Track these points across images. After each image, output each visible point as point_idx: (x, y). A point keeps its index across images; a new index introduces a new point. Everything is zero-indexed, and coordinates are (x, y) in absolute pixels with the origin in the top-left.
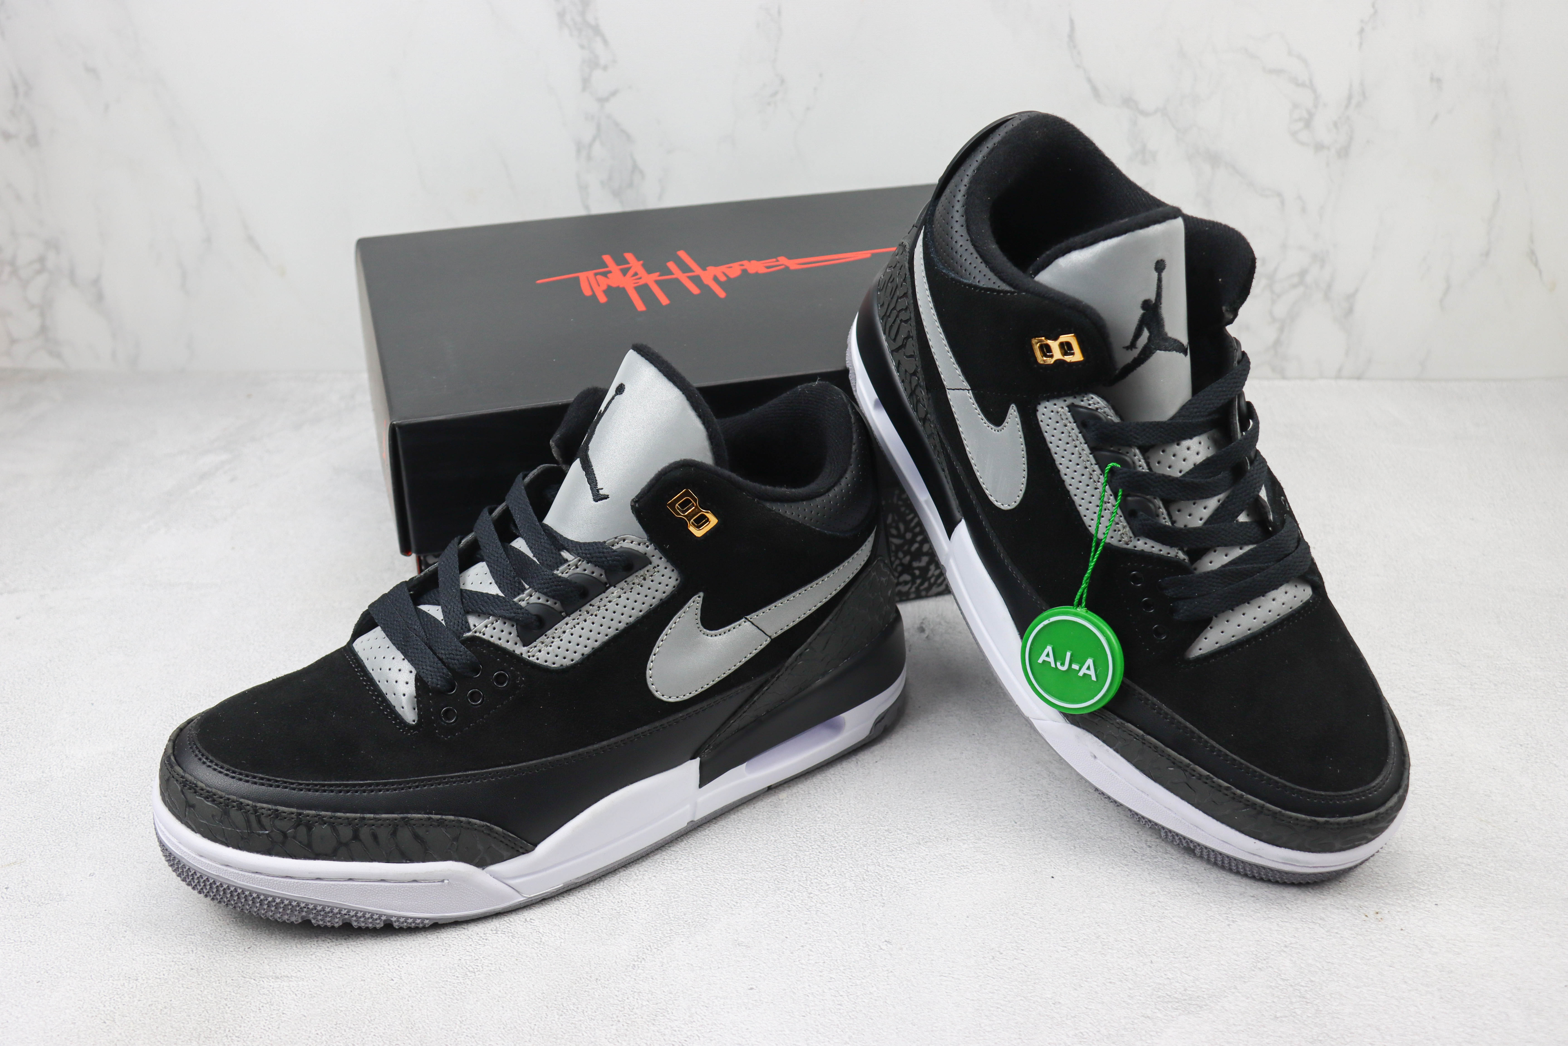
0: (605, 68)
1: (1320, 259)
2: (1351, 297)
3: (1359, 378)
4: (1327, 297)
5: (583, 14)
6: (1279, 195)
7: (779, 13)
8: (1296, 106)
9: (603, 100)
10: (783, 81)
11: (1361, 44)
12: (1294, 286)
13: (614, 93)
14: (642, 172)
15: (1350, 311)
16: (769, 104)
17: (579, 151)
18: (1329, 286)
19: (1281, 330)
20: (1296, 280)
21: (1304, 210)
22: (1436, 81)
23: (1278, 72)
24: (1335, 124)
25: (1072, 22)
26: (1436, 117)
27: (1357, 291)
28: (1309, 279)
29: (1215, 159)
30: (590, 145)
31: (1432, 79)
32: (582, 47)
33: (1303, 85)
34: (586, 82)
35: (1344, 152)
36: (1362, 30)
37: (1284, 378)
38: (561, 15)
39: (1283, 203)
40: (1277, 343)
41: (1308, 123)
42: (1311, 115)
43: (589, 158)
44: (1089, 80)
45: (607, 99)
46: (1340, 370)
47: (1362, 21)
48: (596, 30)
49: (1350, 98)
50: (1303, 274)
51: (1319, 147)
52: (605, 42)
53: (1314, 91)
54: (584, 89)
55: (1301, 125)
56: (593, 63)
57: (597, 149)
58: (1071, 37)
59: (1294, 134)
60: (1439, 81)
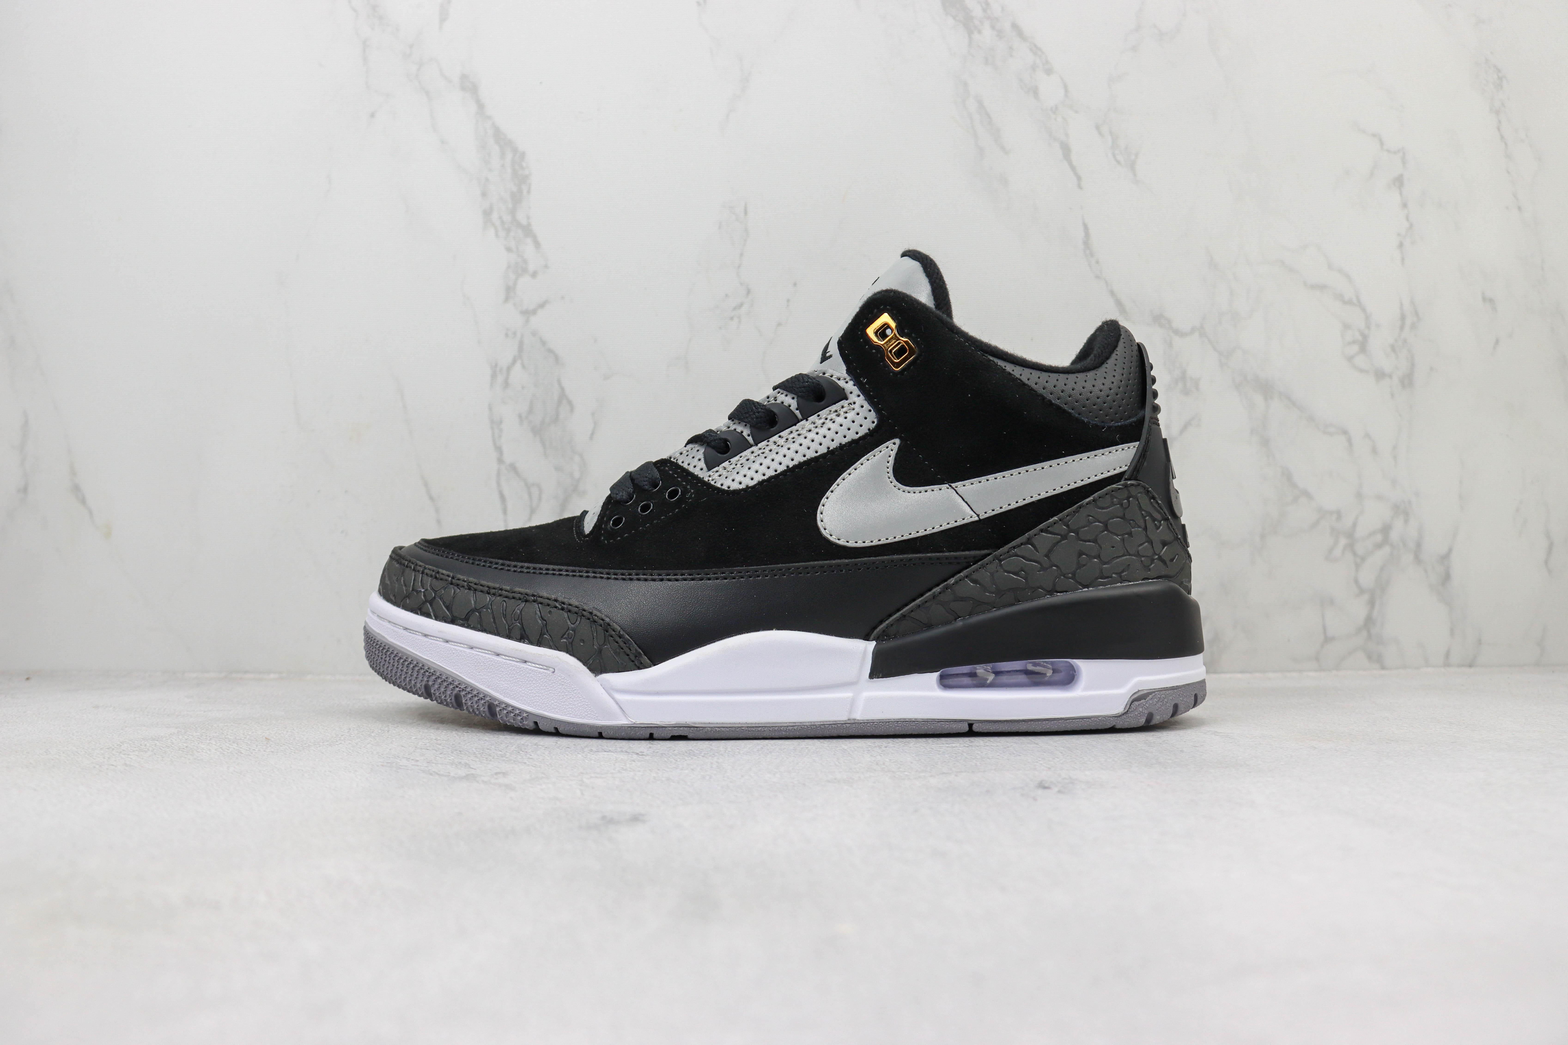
0: (534, 275)
1: (1402, 510)
2: (1445, 558)
3: (1471, 666)
4: (1418, 560)
5: (513, 212)
6: (1345, 432)
7: (746, 213)
8: (1346, 327)
9: (528, 313)
10: (749, 292)
11: (1403, 259)
12: (1379, 546)
13: (542, 306)
14: (570, 403)
15: (1447, 577)
16: (732, 318)
17: (494, 376)
18: (1419, 545)
19: (1372, 603)
20: (1379, 538)
21: (1374, 451)
22: (1488, 300)
23: (1322, 287)
24: (1393, 348)
25: (1086, 228)
26: (1497, 342)
27: (1450, 550)
28: (1394, 535)
29: (1266, 389)
30: (509, 369)
31: (1484, 299)
32: (509, 250)
33: (1349, 302)
34: (509, 291)
35: (1407, 381)
36: (1401, 245)
37: (1383, 668)
38: (487, 213)
39: (1350, 441)
40: (1369, 621)
41: (1363, 346)
42: (1365, 337)
43: (506, 384)
44: (1112, 293)
45: (534, 312)
46: (1447, 655)
47: (1399, 235)
48: (528, 231)
49: (1403, 318)
50: (1386, 529)
51: (1380, 375)
52: (537, 244)
53: (1364, 310)
54: (507, 299)
55: (1355, 348)
56: (520, 269)
57: (517, 373)
58: (1087, 243)
59: (1350, 359)
60: (1491, 301)
